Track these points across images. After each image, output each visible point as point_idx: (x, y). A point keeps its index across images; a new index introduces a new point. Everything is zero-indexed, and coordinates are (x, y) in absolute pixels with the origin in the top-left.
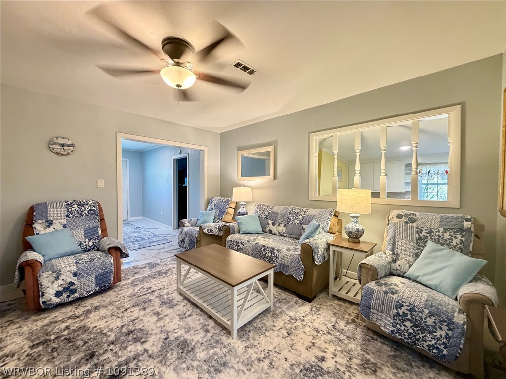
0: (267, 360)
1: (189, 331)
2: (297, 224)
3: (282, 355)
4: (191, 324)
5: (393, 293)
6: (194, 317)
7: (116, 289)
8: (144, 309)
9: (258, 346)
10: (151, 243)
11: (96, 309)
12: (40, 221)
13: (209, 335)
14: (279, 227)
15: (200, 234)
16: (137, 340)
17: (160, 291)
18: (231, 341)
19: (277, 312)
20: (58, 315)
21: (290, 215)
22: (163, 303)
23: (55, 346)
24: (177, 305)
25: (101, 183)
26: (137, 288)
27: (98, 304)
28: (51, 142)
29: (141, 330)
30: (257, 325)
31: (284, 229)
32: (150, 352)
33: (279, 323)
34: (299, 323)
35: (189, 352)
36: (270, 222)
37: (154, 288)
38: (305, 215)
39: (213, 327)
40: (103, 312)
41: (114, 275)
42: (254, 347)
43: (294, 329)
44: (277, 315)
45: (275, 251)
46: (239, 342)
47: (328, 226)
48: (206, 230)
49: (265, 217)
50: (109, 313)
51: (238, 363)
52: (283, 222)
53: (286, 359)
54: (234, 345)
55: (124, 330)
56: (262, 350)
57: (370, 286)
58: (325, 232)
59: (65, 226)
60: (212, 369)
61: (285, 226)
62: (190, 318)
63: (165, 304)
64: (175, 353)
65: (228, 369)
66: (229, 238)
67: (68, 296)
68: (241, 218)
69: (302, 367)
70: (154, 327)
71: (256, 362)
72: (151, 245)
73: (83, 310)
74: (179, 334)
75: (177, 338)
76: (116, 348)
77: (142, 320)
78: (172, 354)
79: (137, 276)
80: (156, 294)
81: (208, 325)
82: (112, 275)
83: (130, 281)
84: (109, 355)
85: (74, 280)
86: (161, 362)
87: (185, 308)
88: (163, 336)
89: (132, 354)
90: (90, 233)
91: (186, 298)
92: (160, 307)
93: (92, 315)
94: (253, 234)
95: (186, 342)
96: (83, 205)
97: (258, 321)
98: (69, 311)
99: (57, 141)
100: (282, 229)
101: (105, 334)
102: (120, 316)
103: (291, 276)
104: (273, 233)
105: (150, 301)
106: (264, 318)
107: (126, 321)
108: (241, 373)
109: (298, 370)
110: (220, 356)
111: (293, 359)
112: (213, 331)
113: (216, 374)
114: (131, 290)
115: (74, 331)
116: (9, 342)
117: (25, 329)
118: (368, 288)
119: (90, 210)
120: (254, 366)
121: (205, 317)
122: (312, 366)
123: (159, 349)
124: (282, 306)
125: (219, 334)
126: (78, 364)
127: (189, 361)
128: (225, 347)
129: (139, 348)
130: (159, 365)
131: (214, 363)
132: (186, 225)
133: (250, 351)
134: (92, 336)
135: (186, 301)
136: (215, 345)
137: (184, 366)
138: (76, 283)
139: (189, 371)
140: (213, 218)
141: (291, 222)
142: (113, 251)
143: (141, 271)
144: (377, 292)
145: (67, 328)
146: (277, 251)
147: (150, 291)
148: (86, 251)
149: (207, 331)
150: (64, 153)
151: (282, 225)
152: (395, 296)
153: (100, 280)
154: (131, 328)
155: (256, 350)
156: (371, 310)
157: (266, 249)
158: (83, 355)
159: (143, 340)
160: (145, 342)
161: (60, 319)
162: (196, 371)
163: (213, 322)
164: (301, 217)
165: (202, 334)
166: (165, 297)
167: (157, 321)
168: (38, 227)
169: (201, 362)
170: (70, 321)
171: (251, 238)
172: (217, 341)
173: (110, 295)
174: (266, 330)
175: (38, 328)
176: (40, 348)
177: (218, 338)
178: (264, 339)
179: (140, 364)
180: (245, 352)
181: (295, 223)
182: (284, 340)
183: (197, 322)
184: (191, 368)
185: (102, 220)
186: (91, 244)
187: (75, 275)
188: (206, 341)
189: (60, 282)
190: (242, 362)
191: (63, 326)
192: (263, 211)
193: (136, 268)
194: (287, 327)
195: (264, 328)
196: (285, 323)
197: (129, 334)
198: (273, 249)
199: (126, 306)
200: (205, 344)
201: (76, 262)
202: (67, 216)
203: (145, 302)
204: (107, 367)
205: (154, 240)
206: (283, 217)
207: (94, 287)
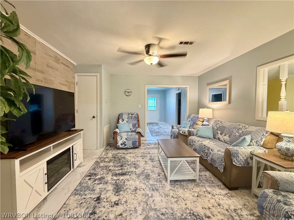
0: (176, 199)
1: (152, 172)
2: (237, 136)
3: (186, 201)
4: (155, 170)
5: (285, 204)
6: (158, 169)
7: (139, 149)
8: (143, 159)
9: (176, 192)
10: (161, 134)
11: (130, 153)
12: (121, 119)
13: (159, 177)
14: (225, 137)
15: (178, 133)
16: (135, 167)
17: (152, 154)
18: (166, 184)
19: (200, 184)
20: (121, 151)
21: (234, 129)
22: (150, 159)
23: (116, 159)
24: (155, 161)
25: (140, 106)
26: (145, 151)
27: (131, 152)
28: (125, 92)
29: (138, 165)
30: (183, 184)
31: (228, 138)
32: (136, 173)
33: (197, 189)
34: (210, 196)
35: (148, 179)
36: (219, 132)
37: (151, 153)
38: (244, 131)
39: (163, 175)
40: (131, 155)
41: (138, 143)
42: (174, 191)
43: (203, 196)
44: (199, 186)
45: (210, 150)
46: (169, 186)
47: (261, 141)
48: (181, 131)
49: (216, 128)
50: (133, 156)
51: (163, 192)
52: (229, 133)
53: (186, 204)
54: (166, 186)
55: (134, 163)
56: (177, 194)
57: (266, 191)
58: (258, 145)
59: (127, 122)
60: (152, 189)
61: (229, 136)
62: (156, 168)
63: (151, 160)
64: (143, 177)
65: (157, 192)
66: (189, 138)
67: (124, 146)
68: (200, 127)
69: (192, 212)
70: (142, 166)
71: (171, 197)
72: (161, 135)
73: (127, 152)
74: (149, 172)
75: (147, 173)
76: (128, 167)
77: (140, 162)
78: (142, 177)
79: (148, 146)
80: (150, 155)
81: (161, 174)
82: (137, 143)
83: (145, 147)
84: (126, 168)
85: (126, 141)
86: (137, 177)
87: (156, 164)
88: (143, 170)
89: (131, 171)
90: (134, 125)
91: (159, 161)
92: (148, 160)
93: (128, 155)
94: (205, 138)
95: (149, 175)
96: (133, 115)
97: (185, 183)
98: (124, 151)
99: (127, 91)
100: (227, 138)
101: (128, 161)
102: (135, 158)
103: (217, 168)
104: (220, 140)
105: (147, 156)
106: (190, 183)
107: (136, 160)
108: (161, 196)
109: (188, 212)
110: (157, 186)
111: (190, 206)
112: (161, 177)
113: (152, 191)
114: (143, 151)
115: (122, 157)
116: (109, 154)
117: (113, 152)
118: (264, 192)
119: (135, 117)
120: (168, 197)
121: (162, 170)
122: (198, 215)
123: (139, 173)
124: (206, 183)
125: (163, 179)
126: (118, 167)
127: (146, 182)
128: (162, 184)
129: (134, 170)
130: (136, 178)
131: (154, 187)
132: (174, 128)
133: (171, 191)
134: (125, 161)
135: (159, 162)
136: (158, 182)
137: (143, 182)
138: (126, 142)
139: (143, 184)
140: (189, 126)
141: (233, 134)
142: (138, 133)
143: (150, 145)
144: (271, 198)
145: (121, 156)
146: (211, 150)
147: (149, 153)
148: (132, 132)
149: (159, 176)
150: (129, 95)
151: (227, 136)
152: (286, 207)
153: (133, 143)
154: (136, 163)
155: (174, 193)
156: (264, 211)
157: (206, 148)
158: (120, 164)
159: (136, 168)
160: (137, 169)
161: (121, 153)
162: (146, 186)
163: (164, 174)
164: (241, 132)
165: (157, 175)
166: (152, 157)
167: (144, 164)
168: (120, 121)
169: (149, 184)
170: (123, 154)
171: (201, 139)
172: (160, 181)
173: (136, 150)
174: (186, 188)
175: (115, 153)
176: (113, 158)
177: (162, 180)
178: (182, 191)
179: (132, 174)
180: (169, 191)
181: (236, 135)
182: (192, 197)
183: (158, 171)
184: (145, 184)
185: (138, 121)
186: (134, 130)
187: (126, 139)
188: (156, 179)
189: (122, 140)
190: (164, 193)
191: (120, 155)
192: (216, 125)
193: (149, 143)
194: (200, 193)
195: (186, 187)
196: (201, 191)
197: (134, 164)
198: (209, 148)
199: (139, 156)
200: (155, 179)
201: (127, 135)
202: (128, 118)
203: (145, 156)
204: (124, 170)
205: (163, 133)
206: (229, 130)
207: (131, 146)
